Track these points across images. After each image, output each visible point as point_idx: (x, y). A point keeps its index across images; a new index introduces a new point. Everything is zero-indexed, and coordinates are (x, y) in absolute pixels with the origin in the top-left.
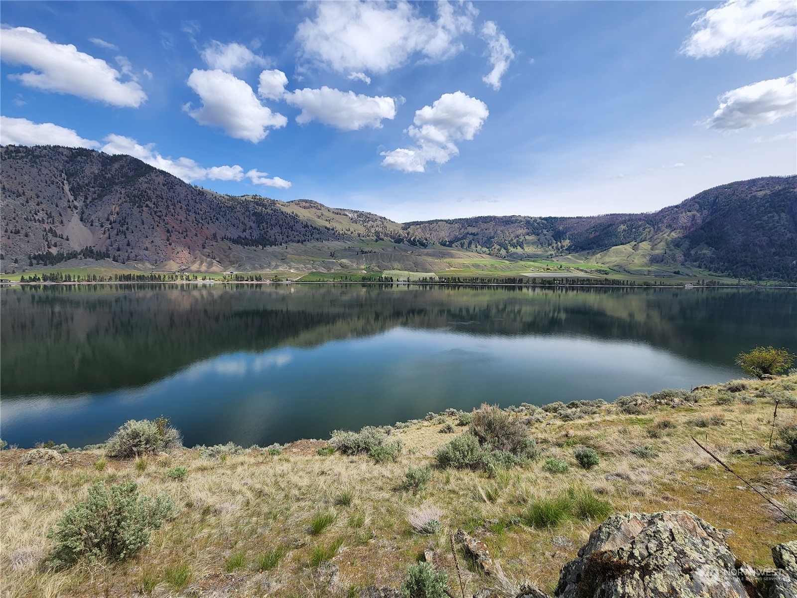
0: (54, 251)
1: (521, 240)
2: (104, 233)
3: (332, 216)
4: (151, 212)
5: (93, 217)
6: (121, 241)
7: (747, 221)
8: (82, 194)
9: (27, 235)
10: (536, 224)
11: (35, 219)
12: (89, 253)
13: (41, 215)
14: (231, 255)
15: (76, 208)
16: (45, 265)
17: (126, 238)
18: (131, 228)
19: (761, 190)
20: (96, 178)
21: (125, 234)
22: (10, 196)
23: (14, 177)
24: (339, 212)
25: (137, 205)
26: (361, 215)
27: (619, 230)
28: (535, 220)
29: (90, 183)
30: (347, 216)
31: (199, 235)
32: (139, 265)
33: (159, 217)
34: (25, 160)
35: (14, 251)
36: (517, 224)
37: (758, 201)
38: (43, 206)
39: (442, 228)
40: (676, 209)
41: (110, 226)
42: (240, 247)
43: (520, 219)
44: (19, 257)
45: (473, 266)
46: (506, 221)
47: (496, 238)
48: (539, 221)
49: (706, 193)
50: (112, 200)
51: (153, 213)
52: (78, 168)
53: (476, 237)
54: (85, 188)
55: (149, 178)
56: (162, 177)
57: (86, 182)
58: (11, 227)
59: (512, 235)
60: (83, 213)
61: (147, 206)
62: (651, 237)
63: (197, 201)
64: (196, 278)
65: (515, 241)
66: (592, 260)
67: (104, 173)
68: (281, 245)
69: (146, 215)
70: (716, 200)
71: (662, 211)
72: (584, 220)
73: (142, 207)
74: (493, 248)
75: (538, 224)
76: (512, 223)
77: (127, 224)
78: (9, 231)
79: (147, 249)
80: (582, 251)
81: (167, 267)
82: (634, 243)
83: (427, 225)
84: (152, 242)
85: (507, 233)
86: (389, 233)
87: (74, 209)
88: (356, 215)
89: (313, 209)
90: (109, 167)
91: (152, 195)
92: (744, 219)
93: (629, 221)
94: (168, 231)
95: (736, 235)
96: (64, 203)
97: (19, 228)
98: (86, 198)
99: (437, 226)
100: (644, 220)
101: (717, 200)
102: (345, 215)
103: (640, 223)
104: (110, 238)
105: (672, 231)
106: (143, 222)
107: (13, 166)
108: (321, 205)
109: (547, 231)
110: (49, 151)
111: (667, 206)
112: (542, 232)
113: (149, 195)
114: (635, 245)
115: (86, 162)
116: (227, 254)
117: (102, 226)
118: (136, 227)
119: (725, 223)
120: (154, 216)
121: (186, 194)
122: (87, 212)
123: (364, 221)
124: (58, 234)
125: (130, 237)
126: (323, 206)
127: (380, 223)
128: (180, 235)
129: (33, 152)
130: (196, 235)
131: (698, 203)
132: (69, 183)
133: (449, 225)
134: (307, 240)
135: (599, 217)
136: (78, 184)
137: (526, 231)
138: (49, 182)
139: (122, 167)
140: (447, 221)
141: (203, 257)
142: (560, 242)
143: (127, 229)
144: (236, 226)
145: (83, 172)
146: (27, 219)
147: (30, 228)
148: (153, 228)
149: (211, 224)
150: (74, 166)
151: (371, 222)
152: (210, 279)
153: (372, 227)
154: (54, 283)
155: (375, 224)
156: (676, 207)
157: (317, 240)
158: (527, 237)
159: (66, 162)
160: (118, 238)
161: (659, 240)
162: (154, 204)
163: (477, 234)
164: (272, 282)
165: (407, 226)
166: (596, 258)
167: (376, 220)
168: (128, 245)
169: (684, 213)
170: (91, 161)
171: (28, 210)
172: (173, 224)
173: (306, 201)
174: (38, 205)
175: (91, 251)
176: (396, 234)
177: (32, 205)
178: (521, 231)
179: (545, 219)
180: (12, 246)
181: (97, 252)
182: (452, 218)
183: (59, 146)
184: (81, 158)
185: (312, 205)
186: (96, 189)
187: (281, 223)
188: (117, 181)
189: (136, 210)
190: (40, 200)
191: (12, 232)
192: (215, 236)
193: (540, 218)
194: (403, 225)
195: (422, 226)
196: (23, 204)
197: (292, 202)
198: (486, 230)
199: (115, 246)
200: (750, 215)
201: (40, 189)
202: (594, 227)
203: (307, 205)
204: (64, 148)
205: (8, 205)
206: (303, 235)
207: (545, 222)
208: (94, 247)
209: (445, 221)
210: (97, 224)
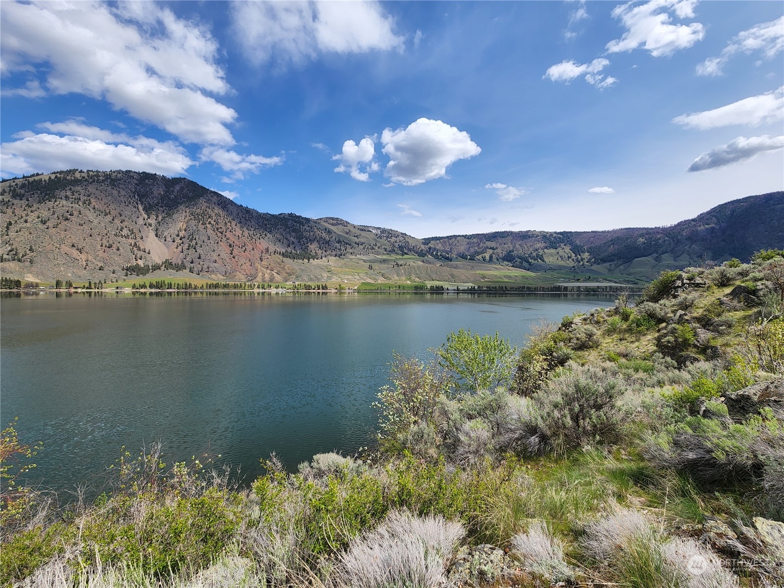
0: (141, 263)
1: (541, 254)
2: (177, 248)
3: (359, 232)
4: (214, 229)
5: (166, 234)
6: (192, 255)
7: (769, 232)
8: (153, 213)
9: (118, 249)
10: (553, 239)
11: (122, 236)
12: (168, 265)
13: (125, 232)
14: (286, 267)
15: (150, 225)
16: (138, 275)
17: (196, 251)
18: (200, 243)
19: (779, 204)
20: (163, 198)
21: (195, 248)
22: (100, 215)
23: (100, 198)
24: (363, 229)
25: (201, 222)
26: (384, 231)
27: (638, 243)
28: (551, 234)
29: (158, 203)
30: (371, 231)
31: (255, 249)
32: (213, 276)
33: (222, 233)
34: (106, 183)
35: (110, 263)
36: (534, 238)
37: (778, 214)
38: (126, 223)
39: (461, 242)
40: (693, 223)
41: (181, 241)
42: (290, 261)
43: (536, 234)
44: (115, 268)
45: (505, 277)
46: (523, 236)
47: (516, 252)
48: (555, 235)
49: (722, 207)
50: (180, 218)
51: (216, 229)
52: (148, 190)
53: (495, 251)
54: (155, 208)
55: (207, 198)
56: (215, 197)
57: (155, 202)
58: (105, 242)
59: (531, 249)
60: (157, 230)
61: (210, 223)
62: (672, 249)
63: (247, 219)
64: (270, 287)
65: (534, 254)
66: (616, 272)
67: (168, 194)
68: (322, 258)
69: (210, 232)
70: (733, 214)
71: (679, 224)
72: (600, 234)
73: (206, 224)
74: (514, 261)
75: (555, 238)
76: (529, 237)
77: (195, 239)
78: (104, 246)
79: (215, 262)
80: (603, 263)
81: (236, 277)
82: (655, 255)
83: (446, 240)
84: (219, 255)
85: (526, 248)
86: (412, 247)
87: (149, 227)
88: (379, 231)
89: (341, 226)
90: (171, 189)
91: (212, 212)
92: (766, 231)
93: (647, 234)
94: (230, 246)
95: (760, 246)
96: (141, 221)
97: (111, 242)
98: (157, 216)
99: (456, 241)
100: (662, 233)
101: (735, 214)
102: (369, 231)
103: (659, 236)
104: (182, 252)
105: (692, 244)
106: (209, 237)
107: (99, 188)
108: (346, 222)
109: (565, 245)
110: (122, 175)
111: (683, 220)
112: (560, 246)
113: (209, 213)
114: (657, 257)
115: (153, 185)
116: (282, 266)
117: (174, 241)
118: (204, 242)
119: (747, 235)
120: (216, 231)
121: (237, 212)
122: (161, 229)
123: (388, 237)
124: (141, 248)
125: (199, 250)
126: (349, 223)
127: (402, 238)
128: (240, 250)
129: (110, 177)
130: (253, 249)
131: (716, 217)
132: (142, 204)
133: (468, 240)
134: (343, 254)
135: (614, 231)
136: (150, 204)
137: (544, 244)
138: (127, 203)
139: (182, 189)
140: (465, 236)
141: (263, 269)
142: (580, 255)
143: (196, 244)
144: (282, 241)
145: (152, 193)
146: (116, 235)
147: (119, 243)
148: (218, 243)
149: (262, 239)
150: (144, 188)
151: (393, 238)
152: (282, 288)
153: (396, 242)
154: (160, 290)
155: (398, 240)
156: (693, 220)
157: (351, 254)
158: (546, 250)
159: (137, 184)
160: (190, 252)
161: (680, 253)
162: (215, 221)
163: (497, 248)
164: (336, 291)
165: (427, 241)
166: (620, 269)
167: (398, 235)
168: (199, 258)
169: (702, 226)
170: (157, 184)
171: (116, 228)
172: (233, 240)
173: (333, 219)
174: (121, 222)
175: (171, 264)
176: (418, 249)
177: (118, 222)
178: (538, 245)
179: (560, 233)
180: (108, 259)
181: (175, 264)
182: (469, 233)
183: (130, 171)
184: (149, 181)
185: (339, 222)
186: (164, 208)
187: (318, 238)
188: (180, 201)
189: (201, 227)
190: (123, 218)
191: (106, 247)
192: (267, 250)
193: (555, 233)
194: (423, 241)
195: (441, 241)
196: (110, 222)
197: (321, 219)
198: (505, 244)
199: (189, 259)
200: (771, 227)
201: (121, 209)
202: (612, 241)
203: (335, 222)
204: (135, 172)
205: (99, 223)
206: (339, 249)
207: (561, 236)
208: (171, 259)
209: (463, 236)
210: (169, 239)
